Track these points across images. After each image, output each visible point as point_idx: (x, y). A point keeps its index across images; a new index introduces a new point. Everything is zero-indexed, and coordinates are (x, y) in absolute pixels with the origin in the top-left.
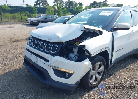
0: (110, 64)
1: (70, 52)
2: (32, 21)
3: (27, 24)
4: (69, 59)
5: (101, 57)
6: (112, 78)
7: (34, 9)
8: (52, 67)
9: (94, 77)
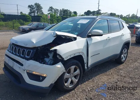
0: (86, 68)
1: (45, 56)
2: (24, 29)
3: (19, 32)
4: (44, 63)
5: (75, 61)
6: (90, 82)
7: (28, 17)
8: (25, 71)
9: (70, 80)
